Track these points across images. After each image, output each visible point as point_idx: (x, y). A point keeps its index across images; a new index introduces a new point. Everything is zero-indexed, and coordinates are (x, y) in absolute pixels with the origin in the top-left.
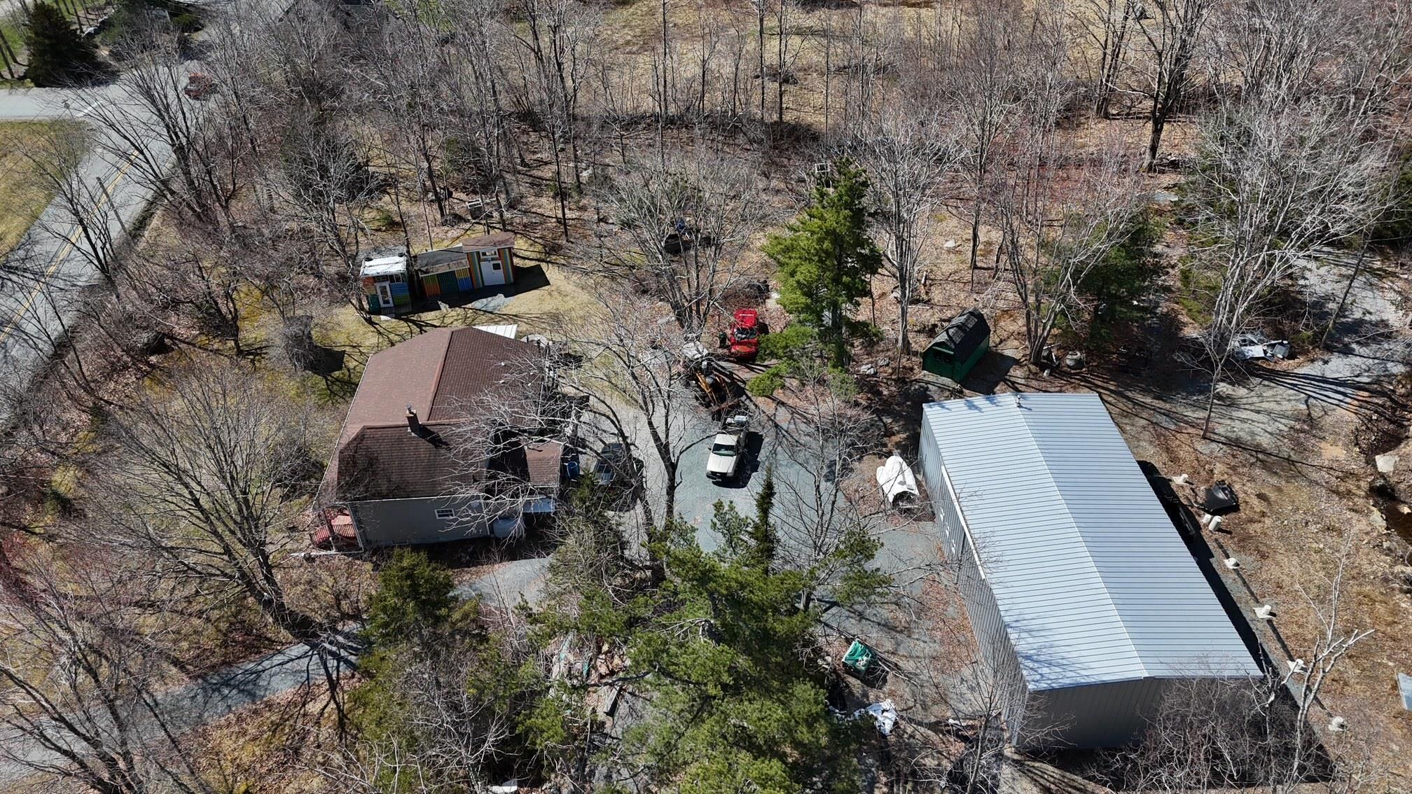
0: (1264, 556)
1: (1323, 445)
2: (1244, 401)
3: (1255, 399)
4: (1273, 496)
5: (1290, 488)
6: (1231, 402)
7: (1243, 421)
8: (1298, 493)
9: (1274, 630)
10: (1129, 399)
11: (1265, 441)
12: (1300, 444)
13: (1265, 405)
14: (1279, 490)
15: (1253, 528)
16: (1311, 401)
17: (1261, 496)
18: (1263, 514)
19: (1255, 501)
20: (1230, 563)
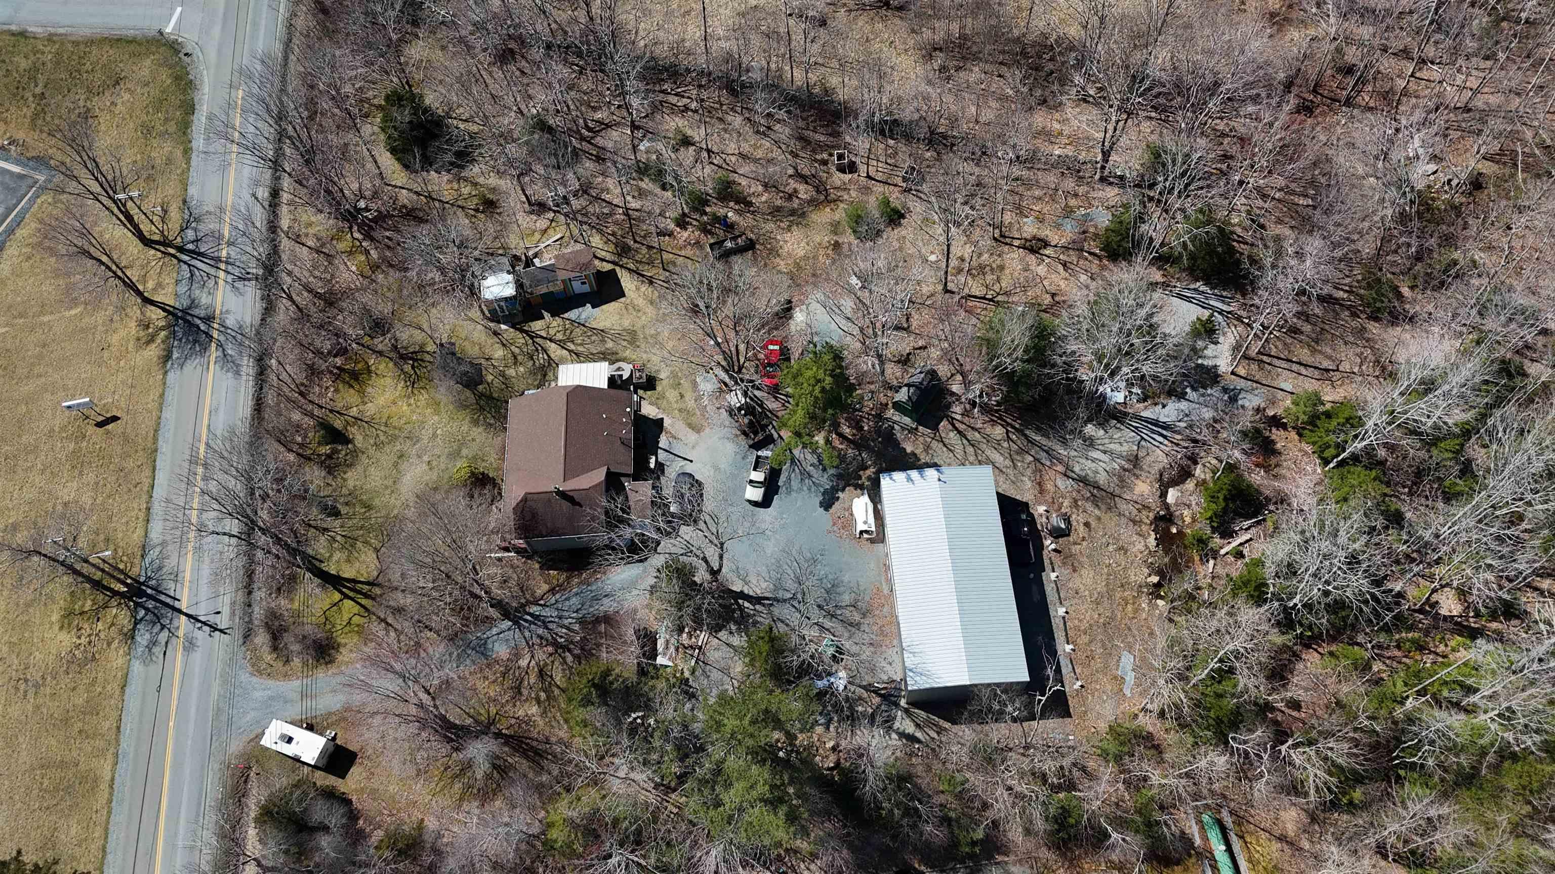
0: (1075, 571)
1: (1137, 482)
2: (1099, 442)
3: (1107, 441)
4: (1093, 524)
5: (1105, 517)
6: (1090, 442)
7: (1094, 460)
8: (1110, 520)
9: (1065, 623)
10: (1026, 436)
11: (1102, 478)
12: (1122, 481)
13: (1112, 446)
14: (1099, 519)
15: (1075, 549)
16: (1143, 443)
17: (1087, 524)
18: (1084, 539)
19: (1081, 528)
20: (1053, 576)
